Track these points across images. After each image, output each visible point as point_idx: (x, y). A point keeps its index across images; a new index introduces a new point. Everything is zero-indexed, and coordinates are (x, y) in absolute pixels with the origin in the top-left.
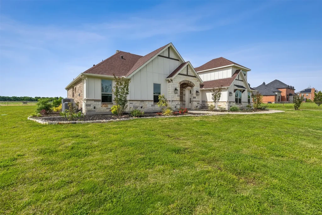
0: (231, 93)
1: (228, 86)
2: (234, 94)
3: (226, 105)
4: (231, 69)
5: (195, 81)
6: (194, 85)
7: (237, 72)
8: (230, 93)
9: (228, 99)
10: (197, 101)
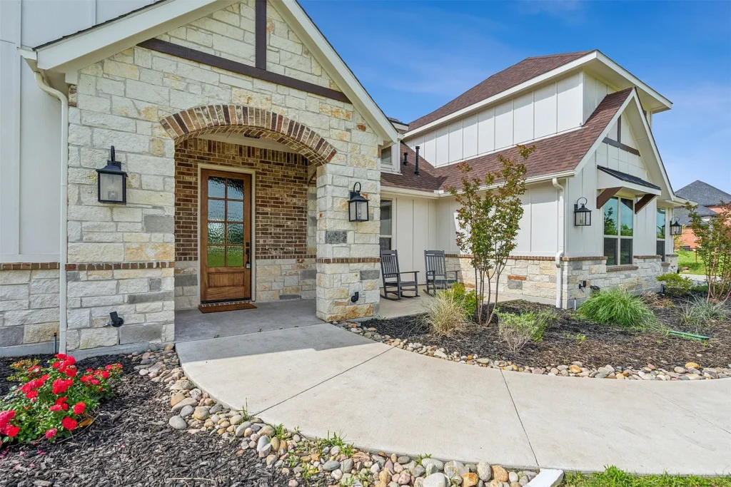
0: (584, 210)
1: (565, 169)
2: (598, 216)
3: (552, 280)
4: (581, 86)
5: (334, 122)
6: (325, 153)
7: (611, 101)
8: (577, 210)
9: (568, 243)
10: (359, 260)
